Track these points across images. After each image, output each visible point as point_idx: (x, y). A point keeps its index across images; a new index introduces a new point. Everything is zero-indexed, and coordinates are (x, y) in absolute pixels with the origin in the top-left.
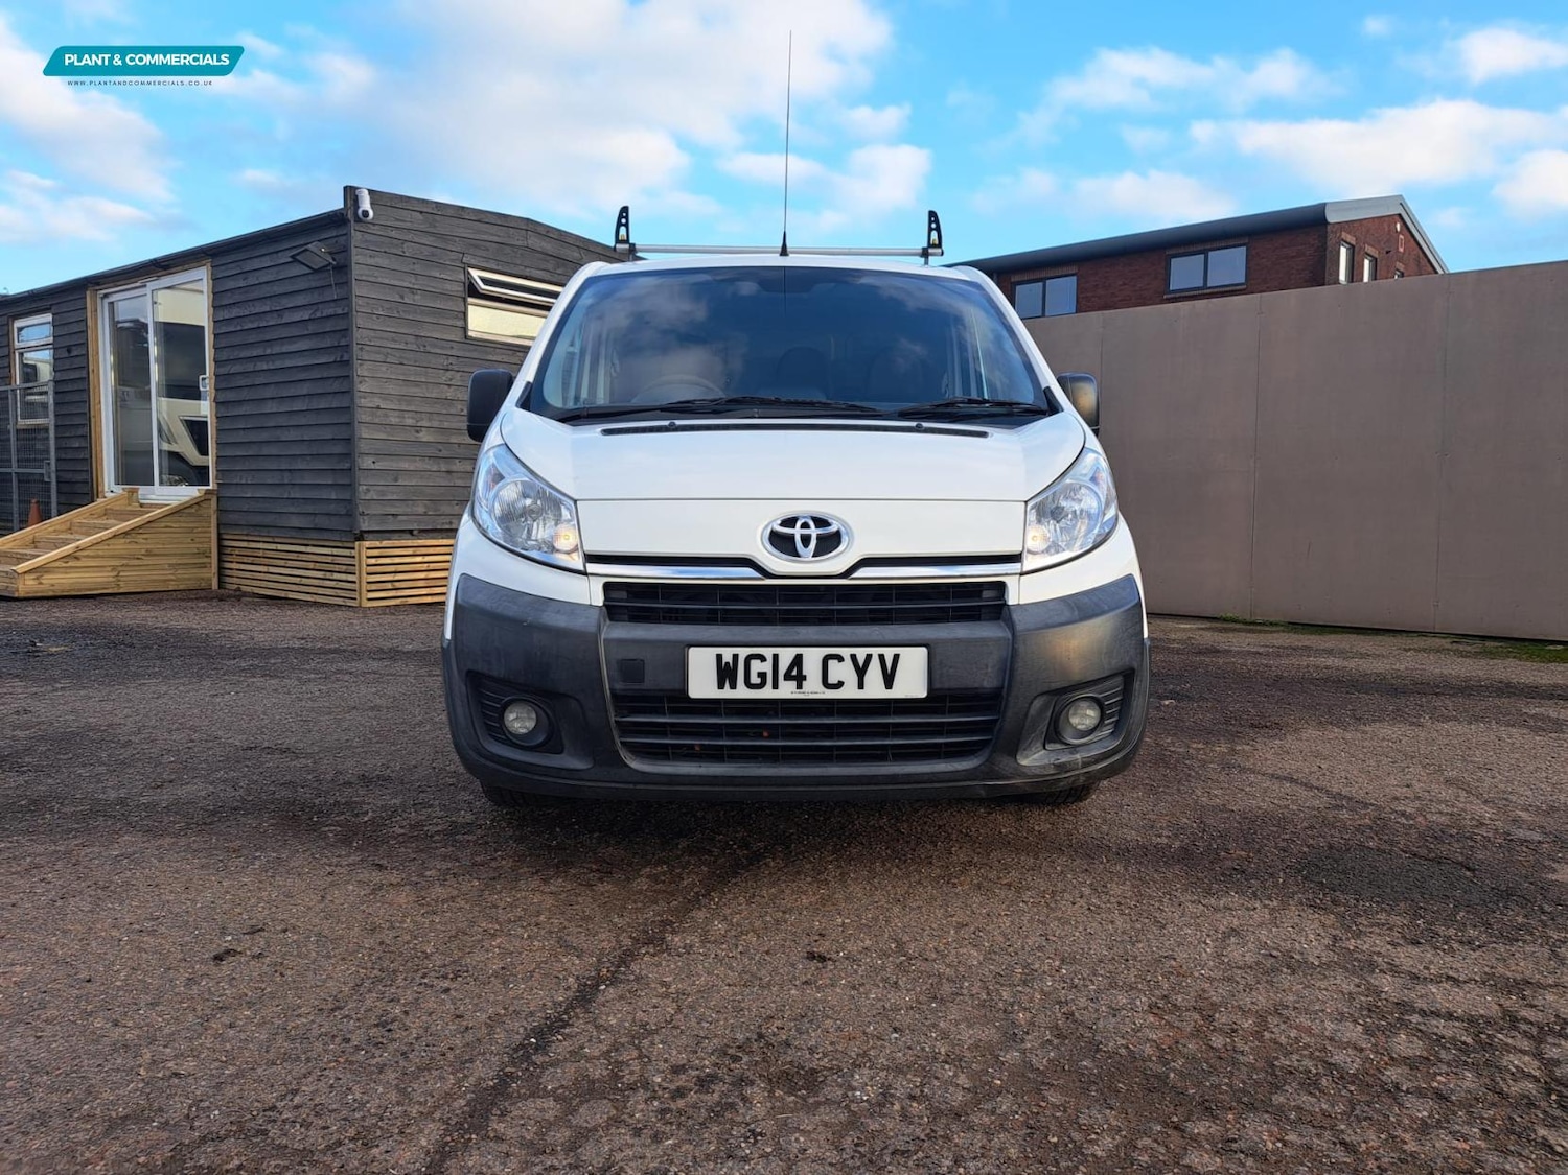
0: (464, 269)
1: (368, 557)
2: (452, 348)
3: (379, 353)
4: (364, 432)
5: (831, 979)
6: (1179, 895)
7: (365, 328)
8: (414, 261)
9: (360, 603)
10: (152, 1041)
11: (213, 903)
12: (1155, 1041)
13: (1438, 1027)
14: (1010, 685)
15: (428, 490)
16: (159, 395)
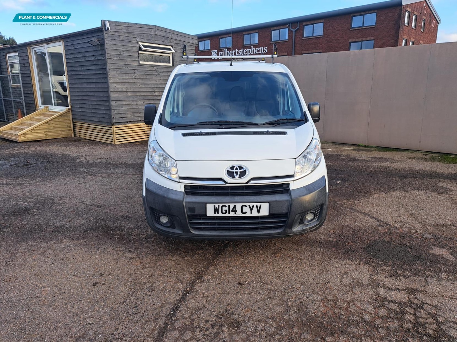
0: (138, 43)
1: (116, 130)
2: (135, 67)
3: (114, 70)
4: (112, 94)
5: (243, 291)
6: (333, 260)
7: (110, 64)
8: (123, 41)
9: (114, 143)
10: (82, 312)
11: (90, 265)
12: (321, 312)
13: (391, 306)
14: (290, 212)
15: (132, 110)
16: (51, 75)
